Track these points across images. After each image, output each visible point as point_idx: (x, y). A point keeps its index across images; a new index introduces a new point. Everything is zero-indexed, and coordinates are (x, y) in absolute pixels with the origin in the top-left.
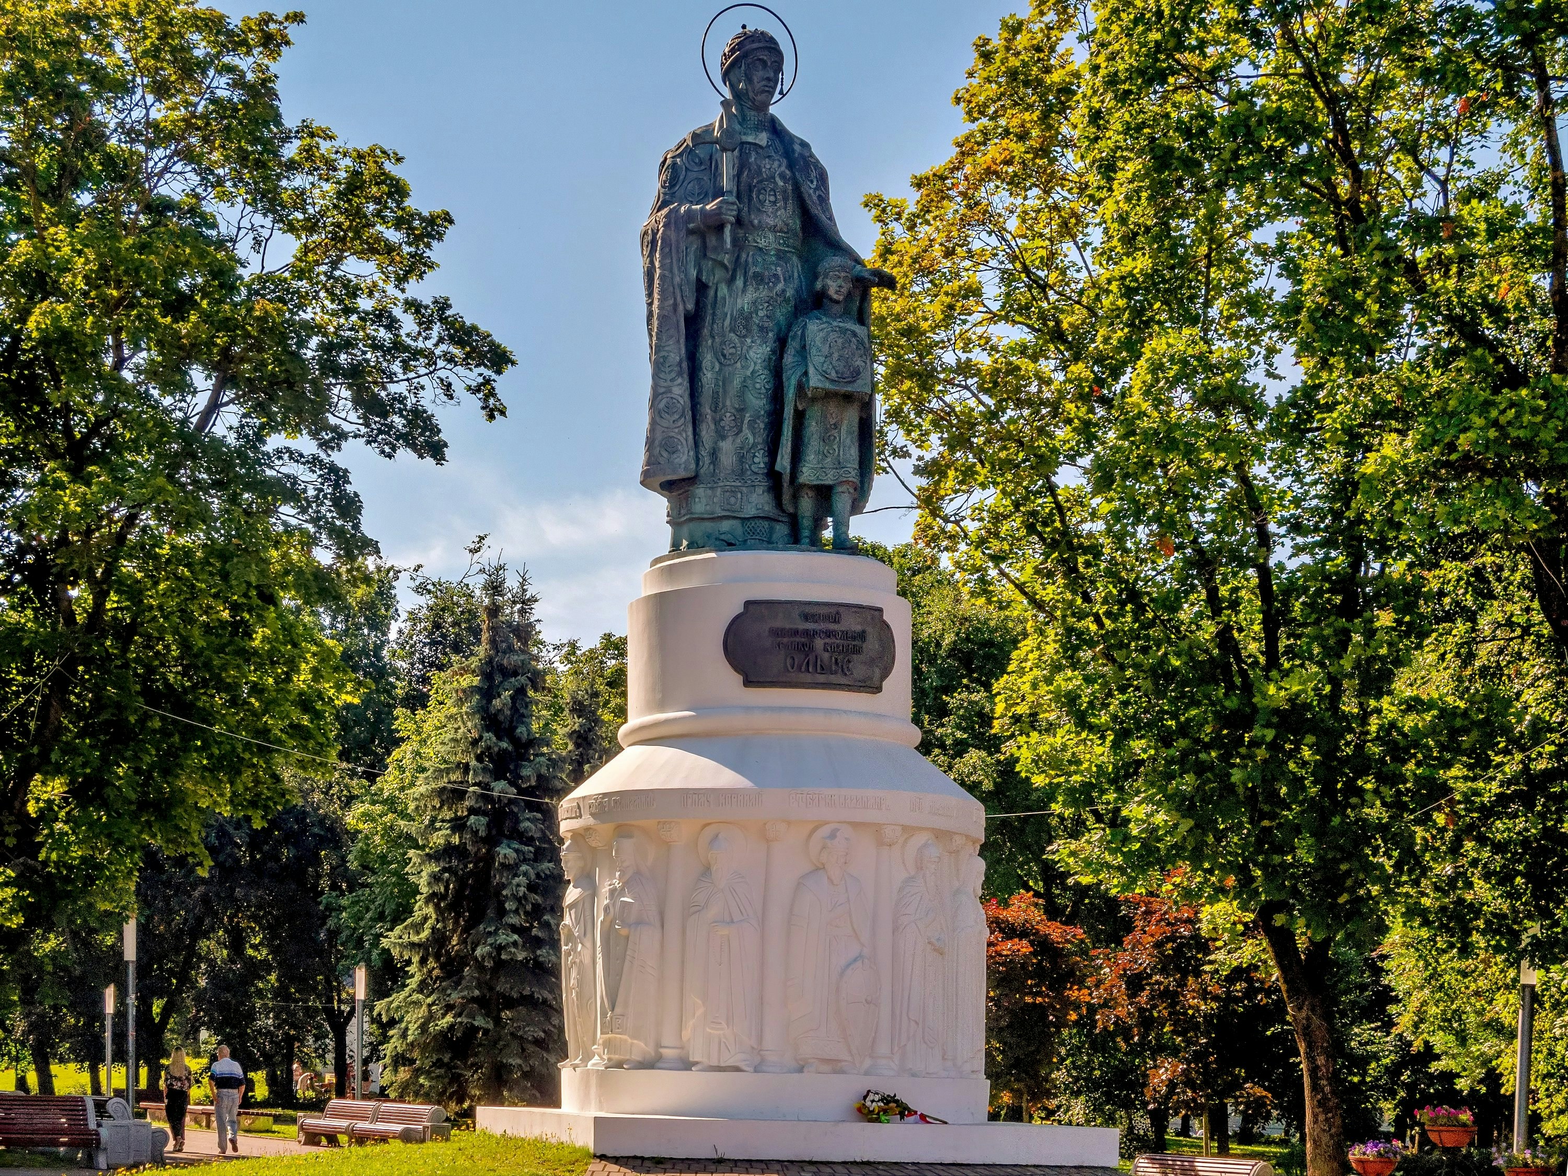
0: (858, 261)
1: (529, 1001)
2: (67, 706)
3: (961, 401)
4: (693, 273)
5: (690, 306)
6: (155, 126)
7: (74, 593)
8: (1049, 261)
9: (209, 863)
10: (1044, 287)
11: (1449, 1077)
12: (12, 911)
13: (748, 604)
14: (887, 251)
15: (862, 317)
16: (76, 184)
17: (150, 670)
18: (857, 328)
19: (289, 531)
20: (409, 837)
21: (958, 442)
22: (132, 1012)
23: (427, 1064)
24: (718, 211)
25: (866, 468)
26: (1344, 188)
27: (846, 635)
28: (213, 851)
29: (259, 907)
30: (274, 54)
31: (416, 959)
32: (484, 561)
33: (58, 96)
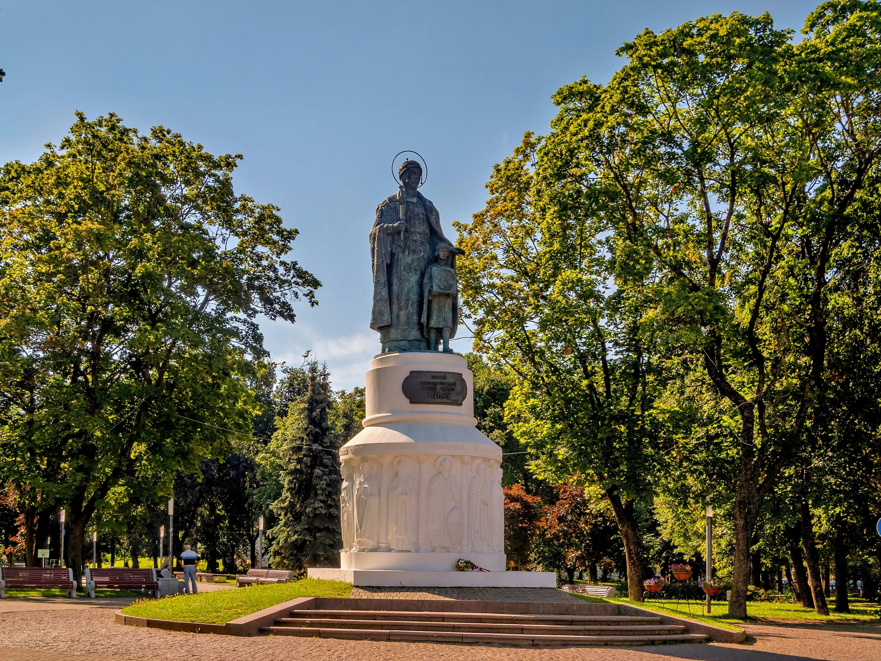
0: (451, 245)
1: (327, 530)
2: (148, 416)
3: (490, 297)
4: (390, 249)
5: (388, 261)
6: (185, 197)
7: (151, 372)
8: (522, 246)
9: (202, 476)
10: (520, 255)
11: (681, 554)
12: (124, 497)
13: (411, 372)
14: (461, 242)
15: (453, 266)
16: (154, 218)
17: (181, 402)
18: (451, 269)
19: (235, 348)
20: (280, 466)
21: (489, 312)
22: (171, 535)
23: (287, 554)
24: (399, 226)
25: (455, 322)
26: (630, 219)
27: (449, 384)
28: (204, 472)
29: (221, 494)
30: (231, 170)
31: (283, 513)
32: (309, 360)
33: (148, 185)
